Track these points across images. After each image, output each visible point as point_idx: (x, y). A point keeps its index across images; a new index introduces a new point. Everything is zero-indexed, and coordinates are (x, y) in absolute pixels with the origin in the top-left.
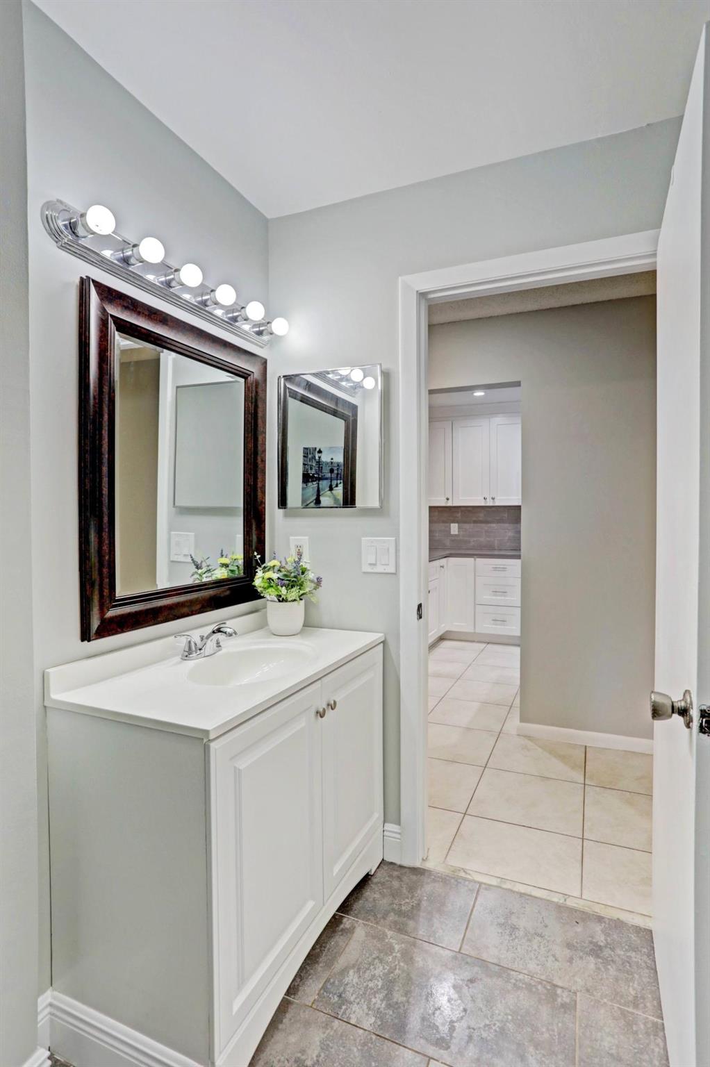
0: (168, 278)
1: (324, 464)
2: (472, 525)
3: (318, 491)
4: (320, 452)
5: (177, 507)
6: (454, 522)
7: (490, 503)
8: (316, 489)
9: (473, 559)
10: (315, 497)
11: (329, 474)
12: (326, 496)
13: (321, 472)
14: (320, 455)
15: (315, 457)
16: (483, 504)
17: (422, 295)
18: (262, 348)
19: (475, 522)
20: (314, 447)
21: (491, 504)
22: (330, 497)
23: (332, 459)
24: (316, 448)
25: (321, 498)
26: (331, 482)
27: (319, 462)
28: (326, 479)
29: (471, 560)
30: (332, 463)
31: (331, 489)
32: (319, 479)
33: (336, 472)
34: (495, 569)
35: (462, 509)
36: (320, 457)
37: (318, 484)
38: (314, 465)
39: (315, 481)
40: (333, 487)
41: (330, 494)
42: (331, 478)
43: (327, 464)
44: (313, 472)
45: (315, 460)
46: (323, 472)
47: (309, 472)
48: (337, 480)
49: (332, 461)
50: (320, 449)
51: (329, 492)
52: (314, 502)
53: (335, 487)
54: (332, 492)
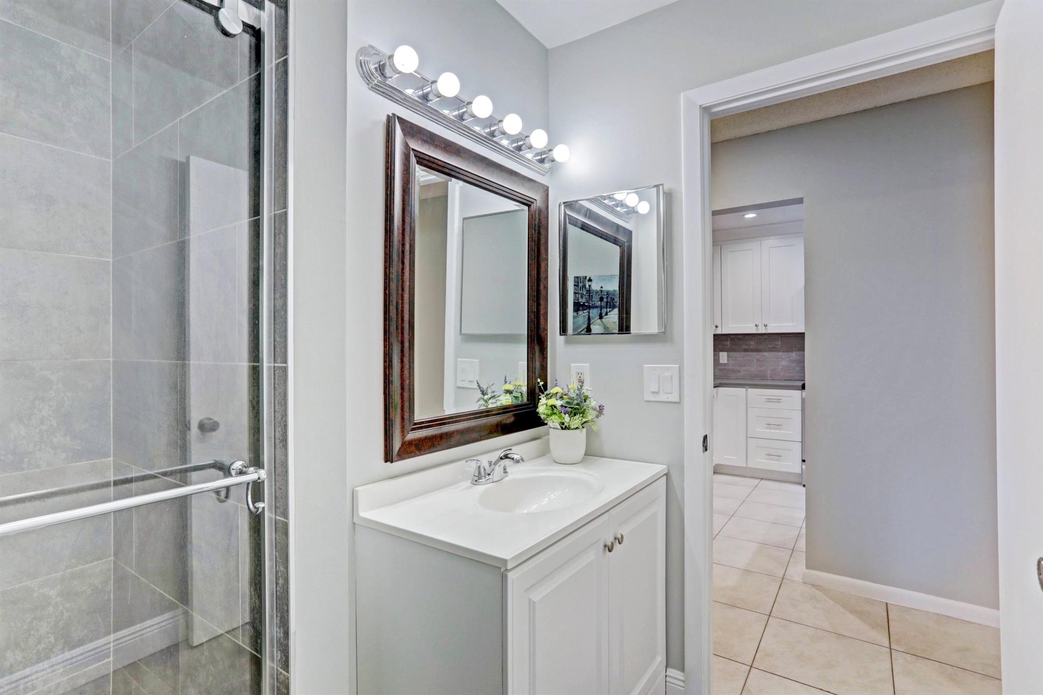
0: (461, 111)
1: (594, 293)
2: (742, 353)
3: (589, 319)
4: (590, 280)
5: (464, 334)
6: (723, 351)
7: (762, 330)
8: (587, 316)
9: (745, 389)
10: (585, 326)
11: (599, 302)
12: (597, 324)
13: (592, 301)
14: (590, 283)
15: (585, 285)
16: (754, 331)
17: (705, 110)
18: (544, 175)
19: (746, 350)
21: (764, 332)
22: (599, 325)
24: (586, 277)
25: (592, 327)
26: (601, 310)
27: (589, 291)
28: (596, 307)
29: (744, 390)
30: (601, 291)
31: (601, 317)
32: (589, 307)
33: (605, 300)
34: (769, 400)
35: (732, 336)
36: (590, 286)
37: (589, 312)
38: (585, 293)
39: (585, 310)
40: (603, 315)
41: (601, 323)
42: (601, 306)
43: (597, 292)
44: (584, 300)
45: (586, 288)
46: (593, 300)
47: (580, 301)
48: (607, 308)
49: (602, 289)
50: (590, 278)
51: (599, 320)
52: (586, 329)
53: (605, 315)
54: (602, 321)
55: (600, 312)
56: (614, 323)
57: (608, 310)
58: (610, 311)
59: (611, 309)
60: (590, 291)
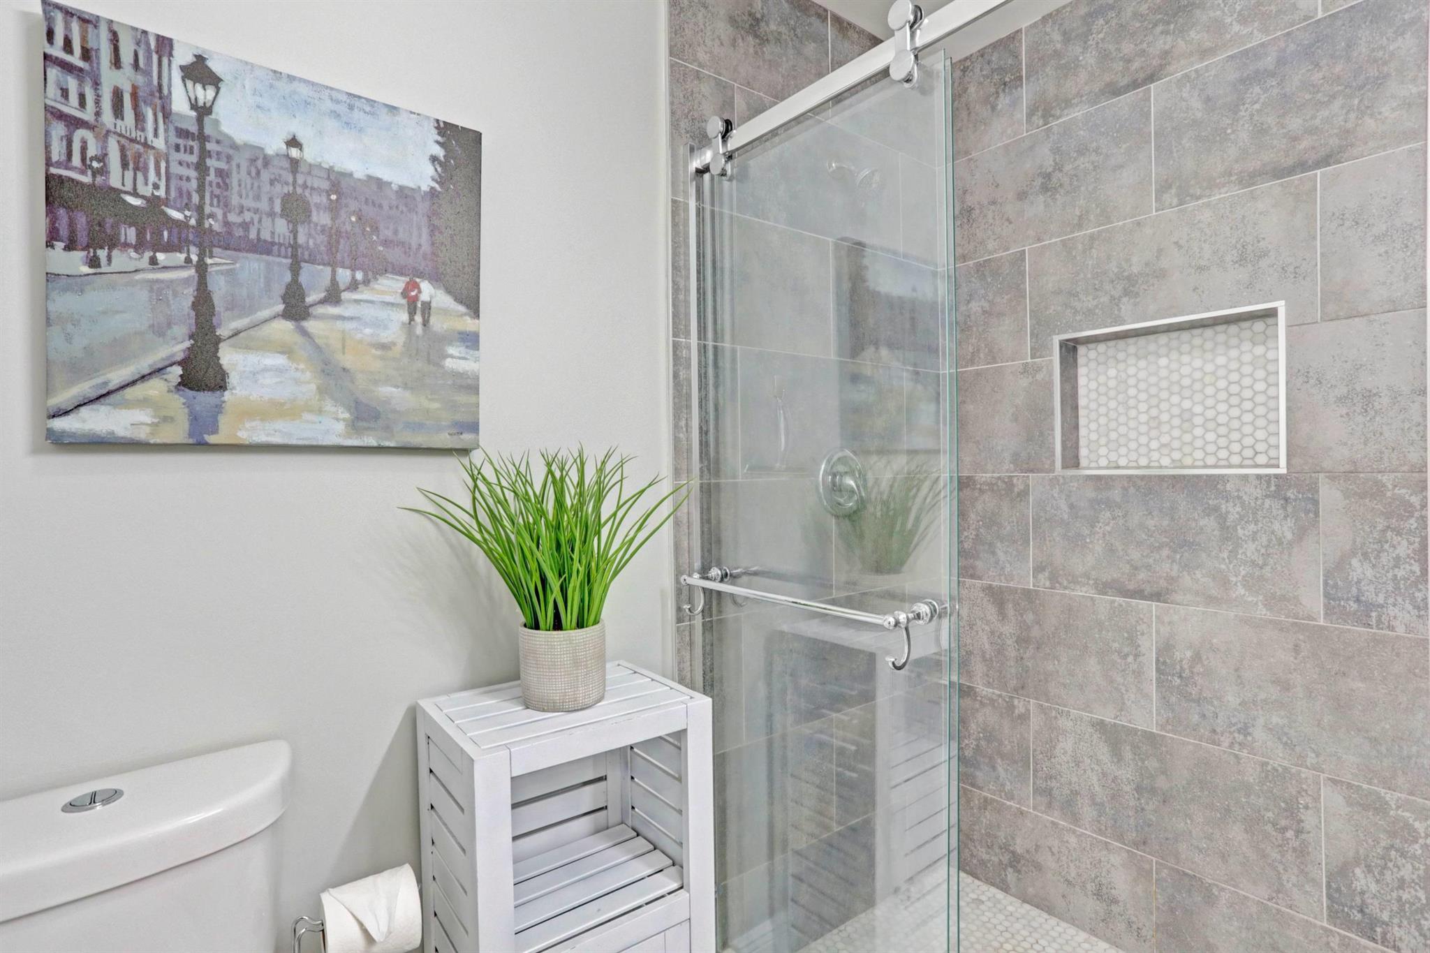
1: (242, 159)
3: (203, 303)
4: (199, 71)
8: (189, 294)
10: (179, 348)
11: (282, 226)
12: (267, 346)
13: (226, 206)
14: (204, 94)
20: (155, 28)
22: (287, 351)
23: (293, 142)
25: (228, 357)
26: (295, 269)
28: (262, 248)
30: (295, 164)
31: (295, 308)
32: (205, 241)
33: (322, 218)
36: (203, 111)
37: (202, 269)
38: (159, 143)
39: (169, 248)
40: (309, 300)
41: (298, 338)
42: (295, 246)
43: (259, 160)
44: (151, 184)
45: (167, 114)
46: (235, 200)
47: (115, 181)
48: (333, 264)
49: (294, 152)
50: (200, 59)
51: (288, 325)
52: (178, 370)
53: (323, 302)
54: (304, 333)
55: (288, 277)
56: (384, 347)
57: (344, 275)
58: (354, 286)
59: (359, 276)
60: (202, 138)
